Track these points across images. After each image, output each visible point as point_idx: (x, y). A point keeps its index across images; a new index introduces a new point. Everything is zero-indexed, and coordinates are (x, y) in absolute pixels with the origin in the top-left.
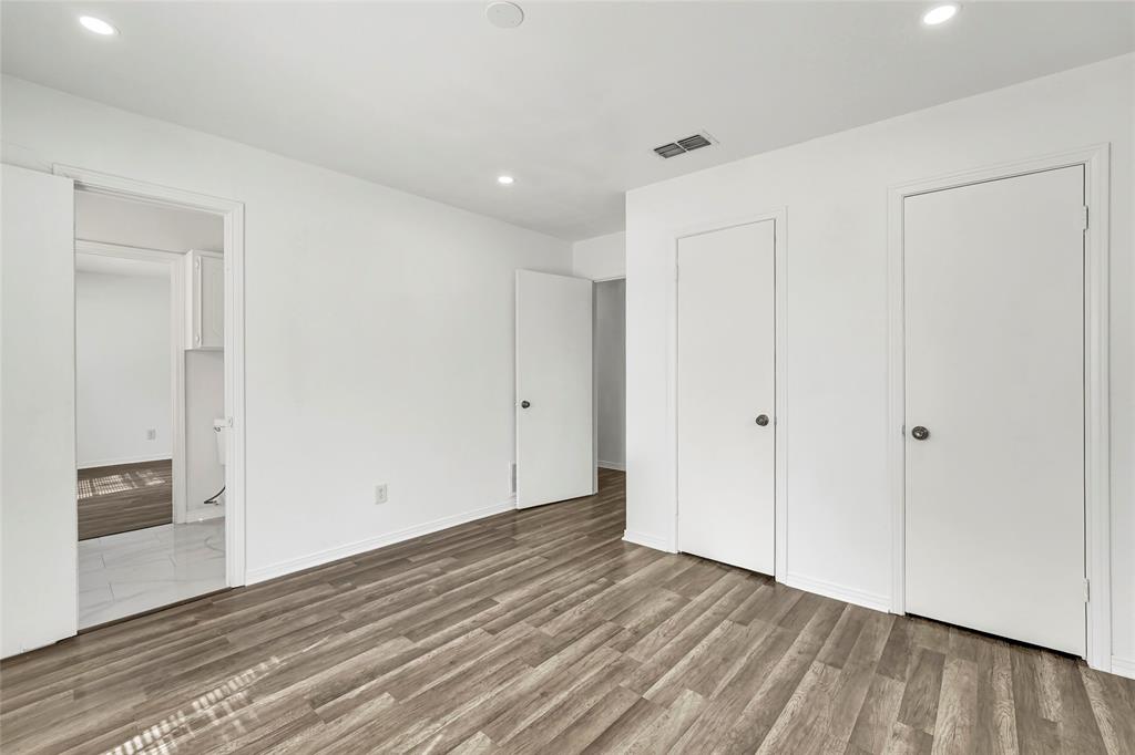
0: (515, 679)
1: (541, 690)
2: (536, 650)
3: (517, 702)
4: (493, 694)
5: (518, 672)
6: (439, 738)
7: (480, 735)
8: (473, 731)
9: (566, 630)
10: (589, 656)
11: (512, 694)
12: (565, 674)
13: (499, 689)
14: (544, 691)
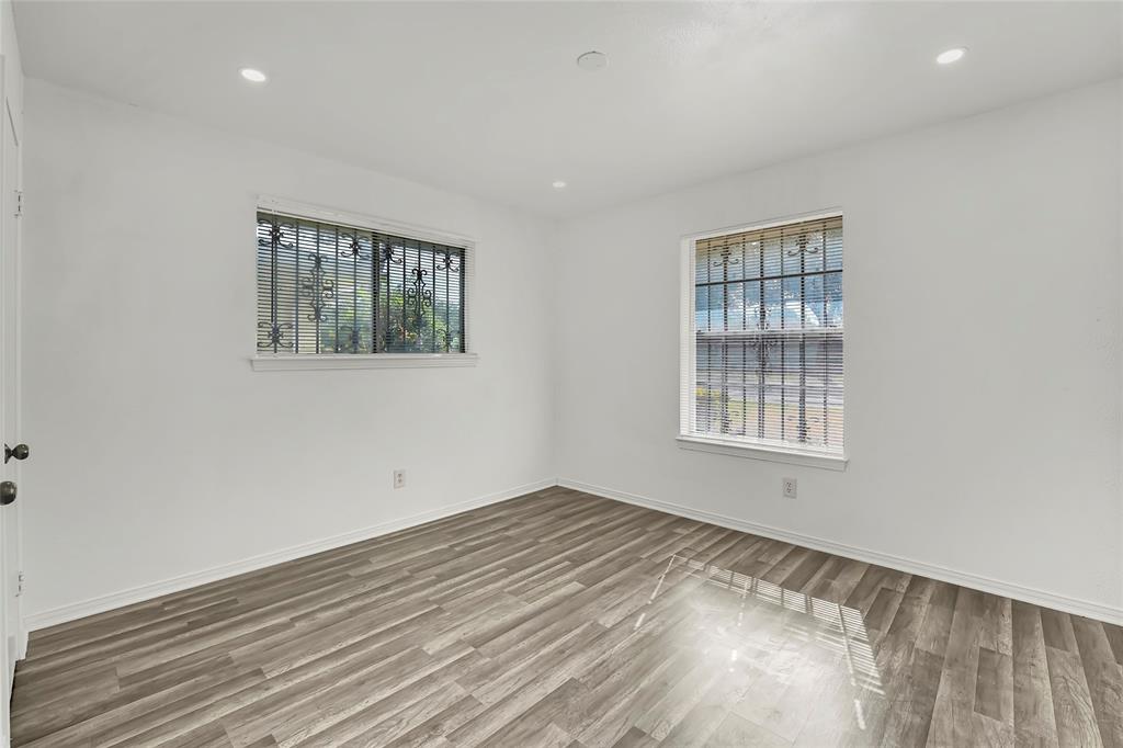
0: (591, 666)
1: (565, 655)
2: (572, 701)
3: (586, 646)
4: (608, 653)
5: (590, 674)
6: (638, 624)
7: (608, 626)
8: (613, 628)
9: (534, 733)
10: (510, 692)
11: (591, 652)
12: (540, 671)
13: (604, 657)
14: (562, 656)
